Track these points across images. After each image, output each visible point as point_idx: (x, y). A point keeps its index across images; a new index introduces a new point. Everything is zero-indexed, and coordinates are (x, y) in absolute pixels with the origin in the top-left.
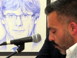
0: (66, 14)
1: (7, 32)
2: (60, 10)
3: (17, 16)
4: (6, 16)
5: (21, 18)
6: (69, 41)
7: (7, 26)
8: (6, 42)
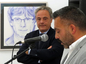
0: (67, 19)
1: (14, 31)
2: (62, 15)
3: (21, 20)
4: (14, 20)
5: (24, 21)
6: (70, 39)
7: (14, 27)
8: (21, 41)
